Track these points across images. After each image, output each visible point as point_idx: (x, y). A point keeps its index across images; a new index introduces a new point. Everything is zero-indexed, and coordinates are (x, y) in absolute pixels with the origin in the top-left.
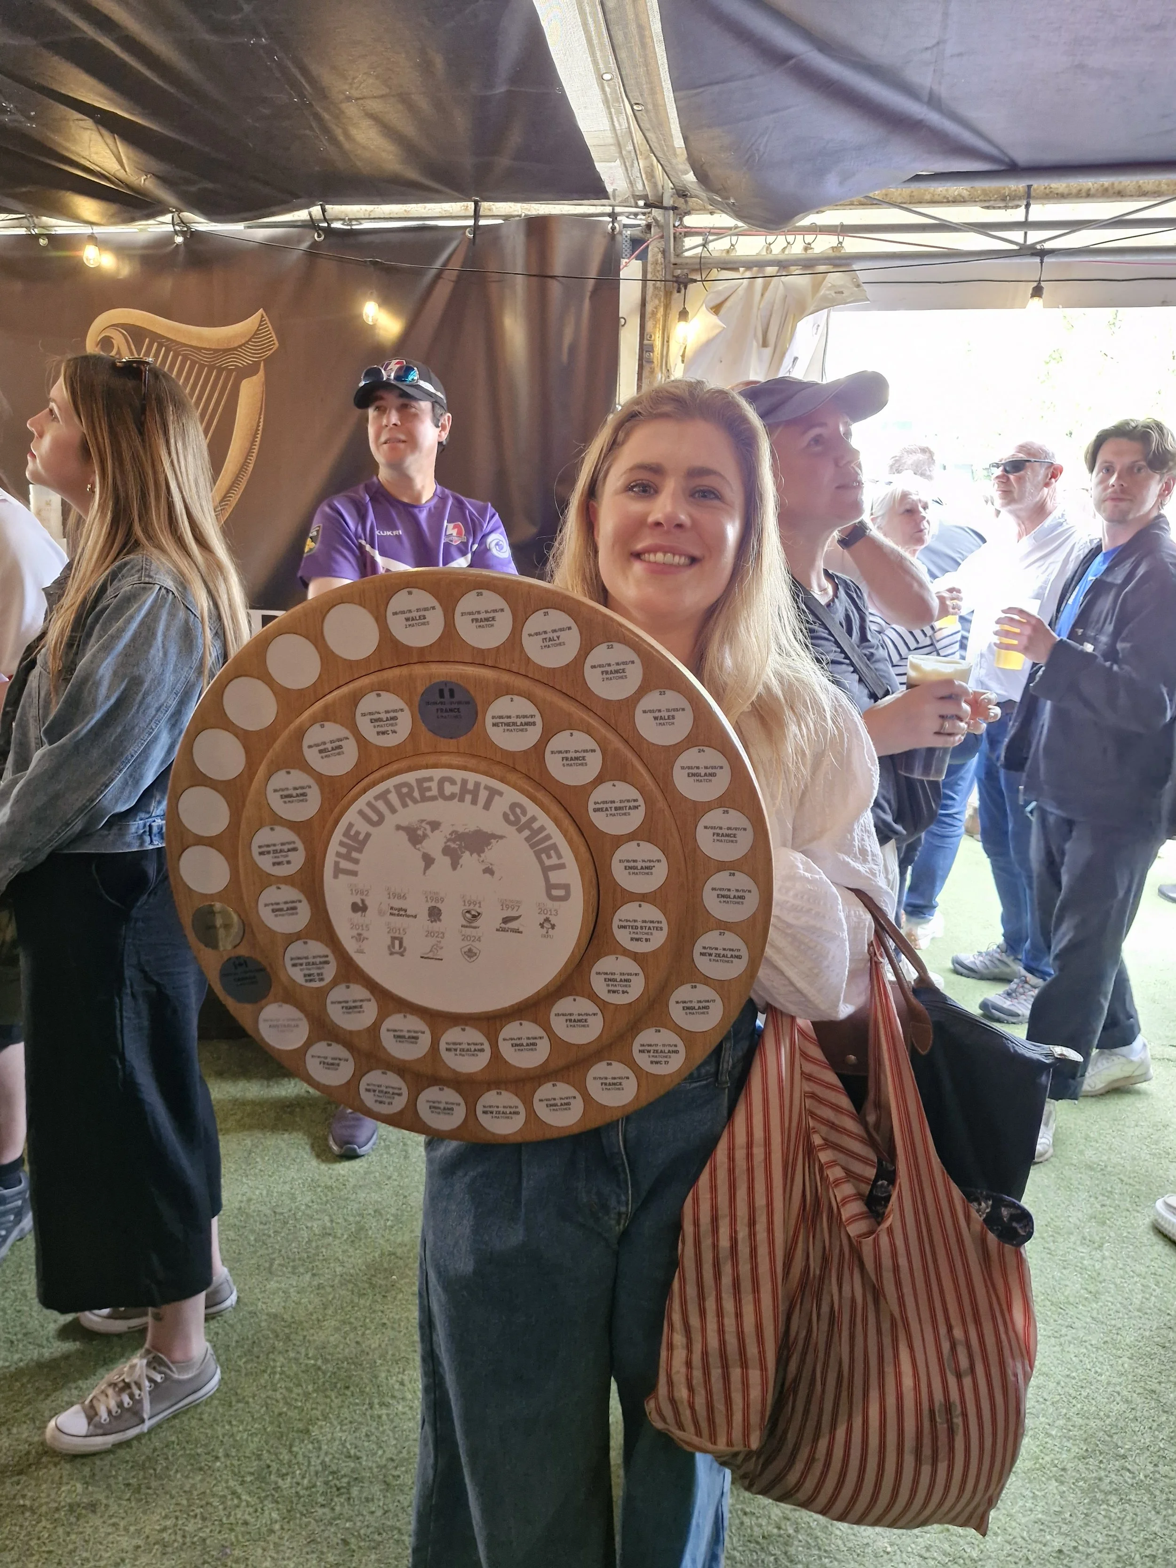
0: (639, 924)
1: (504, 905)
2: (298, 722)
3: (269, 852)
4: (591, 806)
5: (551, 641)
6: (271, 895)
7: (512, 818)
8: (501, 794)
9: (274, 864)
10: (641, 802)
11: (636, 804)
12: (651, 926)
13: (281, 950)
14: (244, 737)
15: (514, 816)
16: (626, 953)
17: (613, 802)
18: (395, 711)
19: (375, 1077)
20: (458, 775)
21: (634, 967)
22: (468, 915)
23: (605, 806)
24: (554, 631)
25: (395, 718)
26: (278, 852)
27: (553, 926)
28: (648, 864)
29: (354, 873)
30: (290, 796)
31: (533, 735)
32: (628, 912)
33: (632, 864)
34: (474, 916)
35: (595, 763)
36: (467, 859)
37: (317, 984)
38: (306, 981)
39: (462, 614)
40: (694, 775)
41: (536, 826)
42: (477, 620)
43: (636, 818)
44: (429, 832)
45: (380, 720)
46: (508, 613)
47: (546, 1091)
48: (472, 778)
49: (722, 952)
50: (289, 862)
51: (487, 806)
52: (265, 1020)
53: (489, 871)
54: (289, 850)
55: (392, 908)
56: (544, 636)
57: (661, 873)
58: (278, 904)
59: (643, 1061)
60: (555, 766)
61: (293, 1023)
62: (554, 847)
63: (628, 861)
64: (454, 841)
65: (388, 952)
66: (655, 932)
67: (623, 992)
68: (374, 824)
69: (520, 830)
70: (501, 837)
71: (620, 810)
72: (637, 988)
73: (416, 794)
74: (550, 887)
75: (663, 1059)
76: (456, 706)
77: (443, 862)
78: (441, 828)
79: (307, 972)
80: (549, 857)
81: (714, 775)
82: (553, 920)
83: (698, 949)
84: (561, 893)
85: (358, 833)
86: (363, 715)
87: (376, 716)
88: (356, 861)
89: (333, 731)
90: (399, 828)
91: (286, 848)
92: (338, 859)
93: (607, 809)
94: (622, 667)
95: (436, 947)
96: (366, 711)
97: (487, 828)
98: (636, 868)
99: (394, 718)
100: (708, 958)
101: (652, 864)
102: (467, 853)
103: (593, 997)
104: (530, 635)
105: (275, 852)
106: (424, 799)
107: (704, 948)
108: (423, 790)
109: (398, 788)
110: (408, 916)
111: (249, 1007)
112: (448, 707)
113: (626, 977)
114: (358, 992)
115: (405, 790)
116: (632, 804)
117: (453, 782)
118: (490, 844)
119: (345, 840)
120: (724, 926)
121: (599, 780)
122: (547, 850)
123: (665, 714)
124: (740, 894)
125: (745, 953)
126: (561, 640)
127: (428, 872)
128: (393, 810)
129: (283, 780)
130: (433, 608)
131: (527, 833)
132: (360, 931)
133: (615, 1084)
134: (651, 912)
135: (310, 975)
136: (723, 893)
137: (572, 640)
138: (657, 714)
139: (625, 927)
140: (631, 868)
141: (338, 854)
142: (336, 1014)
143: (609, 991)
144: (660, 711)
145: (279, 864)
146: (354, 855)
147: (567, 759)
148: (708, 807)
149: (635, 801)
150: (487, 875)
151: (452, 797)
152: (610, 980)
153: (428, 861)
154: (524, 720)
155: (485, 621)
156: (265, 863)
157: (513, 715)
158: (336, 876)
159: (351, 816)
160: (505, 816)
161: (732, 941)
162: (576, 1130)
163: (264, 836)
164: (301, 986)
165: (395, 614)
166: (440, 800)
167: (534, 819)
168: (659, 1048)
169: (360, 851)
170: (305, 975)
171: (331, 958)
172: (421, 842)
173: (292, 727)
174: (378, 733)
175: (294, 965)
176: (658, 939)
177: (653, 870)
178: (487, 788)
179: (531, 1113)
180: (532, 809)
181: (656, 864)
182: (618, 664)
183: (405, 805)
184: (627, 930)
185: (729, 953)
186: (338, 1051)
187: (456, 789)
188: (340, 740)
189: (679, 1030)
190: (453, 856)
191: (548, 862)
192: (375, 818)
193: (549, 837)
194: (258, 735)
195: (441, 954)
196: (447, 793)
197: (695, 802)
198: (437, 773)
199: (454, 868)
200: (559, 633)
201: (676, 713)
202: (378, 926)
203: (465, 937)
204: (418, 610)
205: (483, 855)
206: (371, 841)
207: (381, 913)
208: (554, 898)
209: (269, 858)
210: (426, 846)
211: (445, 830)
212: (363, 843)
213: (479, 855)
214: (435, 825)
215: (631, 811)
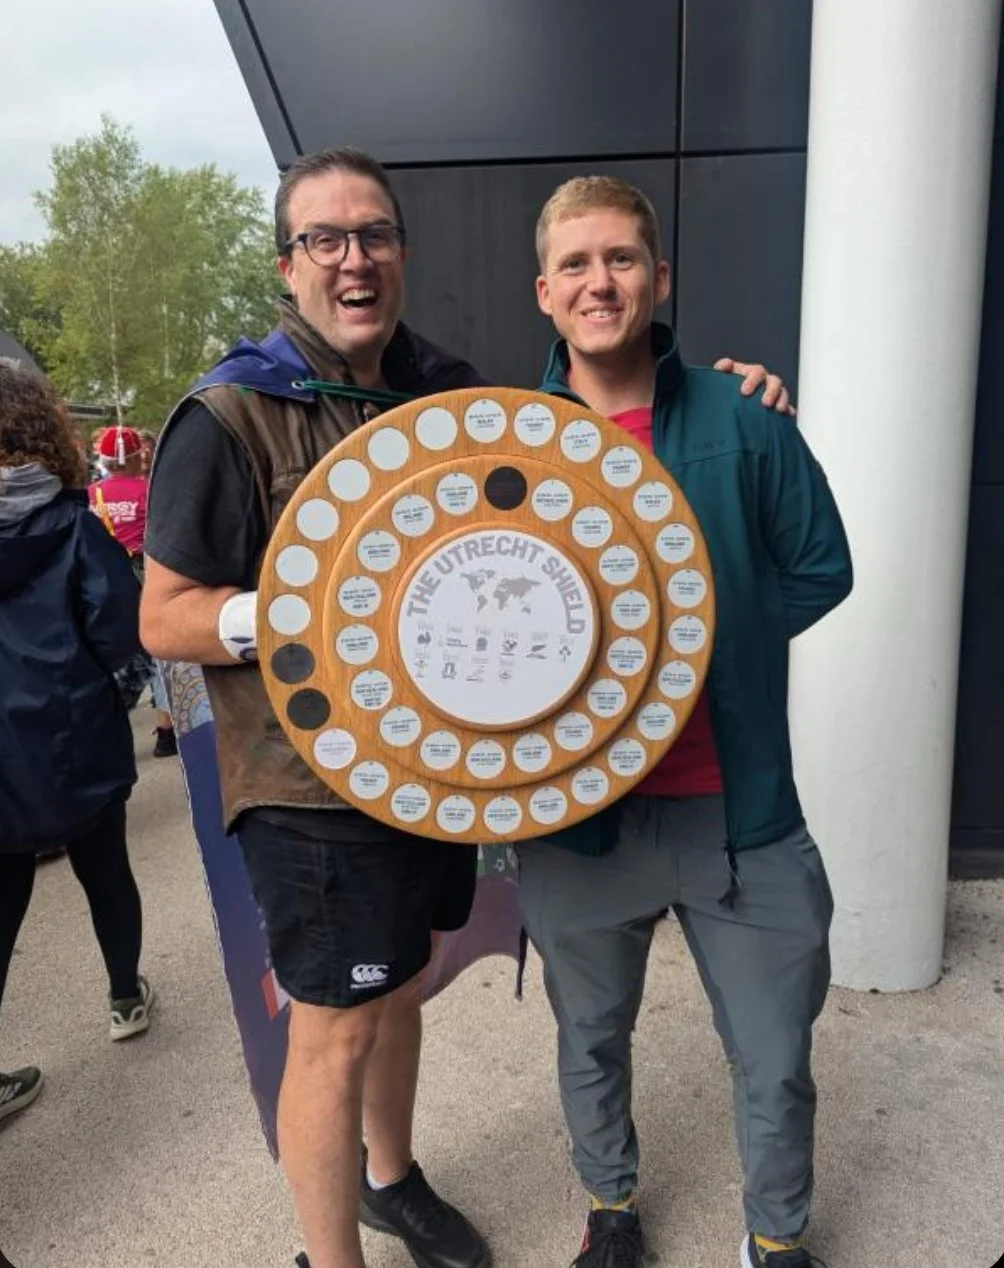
0: (627, 654)
1: (536, 636)
2: (390, 494)
3: (352, 597)
4: (601, 564)
5: (580, 442)
6: (349, 633)
7: (548, 569)
8: (542, 549)
9: (355, 607)
10: (637, 560)
11: (633, 562)
12: (635, 656)
13: (351, 676)
14: (340, 506)
15: (549, 568)
16: (615, 676)
17: (617, 560)
18: (467, 488)
19: (406, 790)
20: (512, 535)
21: (620, 688)
22: (507, 645)
23: (611, 564)
24: (584, 436)
26: (360, 598)
27: (569, 653)
28: (637, 608)
29: (423, 611)
30: (376, 552)
31: (566, 508)
32: (621, 644)
33: (626, 608)
34: (512, 646)
35: (607, 531)
36: (512, 600)
37: (374, 708)
38: (366, 705)
39: (520, 420)
40: (670, 544)
41: (565, 574)
42: (530, 425)
43: (632, 573)
45: (455, 494)
46: (553, 421)
47: (541, 795)
48: (524, 537)
49: (678, 678)
50: (366, 606)
51: (531, 560)
52: (320, 745)
53: (527, 610)
54: (369, 596)
55: (450, 640)
56: (576, 439)
58: (353, 640)
59: (615, 766)
60: (579, 533)
61: (343, 746)
62: (577, 591)
63: (623, 605)
64: (502, 585)
65: (441, 675)
66: (637, 660)
67: (610, 708)
68: (445, 572)
69: (553, 578)
70: (539, 583)
71: (621, 566)
72: (621, 704)
73: (480, 550)
74: (570, 622)
75: (630, 764)
77: (494, 602)
78: (496, 576)
79: (369, 698)
80: (572, 599)
81: (681, 544)
82: (570, 648)
83: (662, 675)
84: (576, 626)
85: (431, 579)
86: (443, 490)
87: (452, 492)
88: (427, 602)
89: (418, 501)
90: (464, 575)
91: (366, 593)
92: (413, 600)
93: (612, 566)
94: (627, 464)
95: (480, 671)
96: (445, 487)
97: (530, 577)
98: (628, 611)
99: (465, 493)
100: (667, 682)
101: (640, 608)
102: (511, 597)
103: (589, 713)
104: (567, 438)
105: (357, 597)
106: (485, 553)
107: (666, 674)
108: (485, 546)
109: (467, 544)
110: (461, 646)
111: (308, 733)
113: (614, 696)
114: (408, 713)
115: (472, 546)
116: (629, 562)
117: (508, 540)
118: (530, 588)
119: (422, 585)
120: (680, 658)
121: (609, 544)
122: (571, 594)
123: (654, 499)
124: (694, 633)
125: (692, 678)
126: (588, 443)
127: (481, 611)
128: (461, 561)
129: (371, 539)
130: (500, 415)
131: (557, 580)
132: (422, 659)
133: (593, 787)
134: (636, 645)
135: (370, 700)
136: (683, 632)
137: (597, 442)
138: (649, 499)
139: (616, 656)
140: (625, 611)
141: (415, 597)
142: (386, 733)
143: (600, 707)
144: (650, 496)
145: (359, 606)
146: (426, 596)
147: (588, 528)
148: (677, 568)
149: (633, 560)
150: (525, 614)
151: (507, 552)
152: (602, 699)
153: (482, 601)
154: (560, 498)
155: (535, 425)
156: (348, 606)
157: (553, 494)
158: (409, 614)
159: (429, 565)
160: (544, 567)
161: (686, 669)
162: (560, 826)
163: (350, 585)
164: (361, 709)
165: (471, 417)
166: (497, 555)
167: (565, 569)
168: (628, 755)
169: (431, 594)
170: (366, 700)
171: (390, 685)
172: (478, 587)
173: (384, 498)
174: (451, 504)
175: (358, 692)
176: (640, 665)
177: (641, 612)
178: (534, 546)
179: (527, 815)
180: (565, 562)
181: (642, 607)
182: (625, 461)
183: (470, 558)
184: (618, 659)
185: (683, 678)
186: (378, 768)
188: (421, 509)
189: (643, 740)
190: (502, 598)
191: (571, 603)
192: (446, 567)
193: (573, 584)
194: (352, 505)
195: (481, 676)
196: (503, 549)
197: (668, 564)
198: (498, 534)
199: (501, 607)
200: (586, 438)
201: (661, 499)
202: (436, 654)
203: (503, 663)
204: (487, 416)
205: (523, 598)
206: (441, 585)
207: (440, 644)
208: (572, 631)
209: (351, 602)
210: (482, 591)
211: (499, 577)
212: (435, 587)
213: (521, 598)
214: (491, 574)
215: (630, 568)
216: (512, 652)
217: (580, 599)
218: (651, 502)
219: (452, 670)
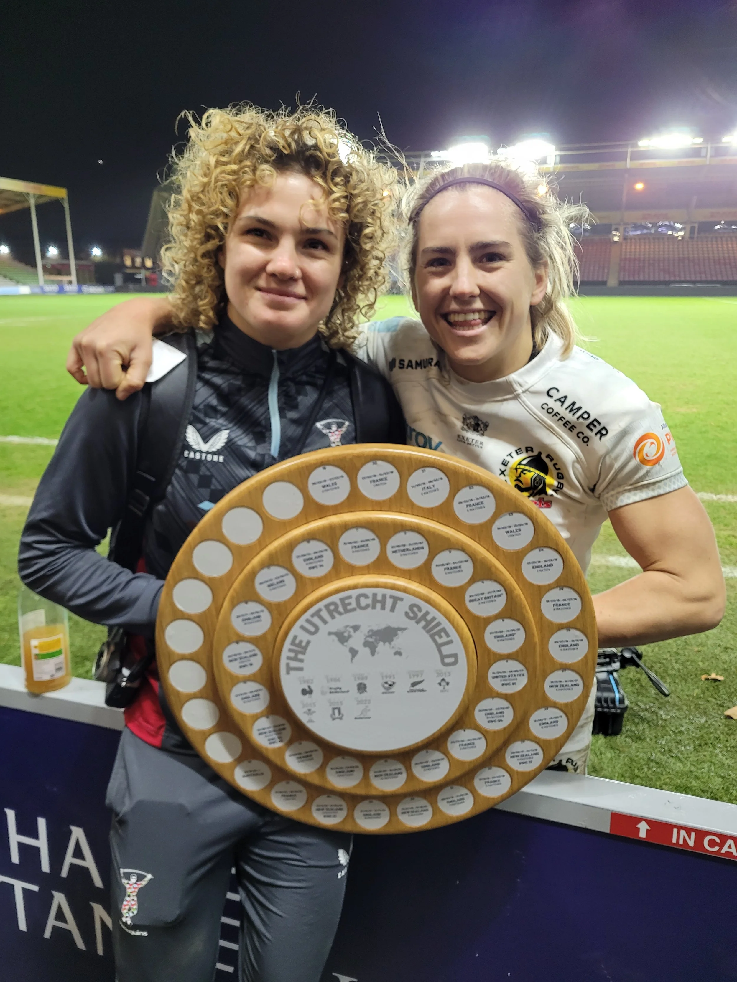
0: (507, 674)
1: (411, 674)
2: (249, 567)
3: (236, 660)
4: (467, 598)
5: (428, 489)
6: (240, 689)
7: (411, 615)
8: (404, 600)
9: (241, 667)
10: (503, 592)
11: (499, 593)
12: (516, 674)
13: (250, 726)
14: (210, 583)
15: (412, 613)
16: (499, 695)
17: (483, 594)
18: (321, 551)
19: (322, 801)
20: (372, 591)
21: (505, 704)
22: (386, 685)
23: (477, 597)
24: (431, 482)
25: (321, 556)
26: (243, 659)
27: (448, 684)
28: (511, 633)
29: (301, 669)
30: (249, 619)
31: (422, 556)
32: (498, 667)
33: (499, 634)
34: (390, 685)
35: (468, 569)
36: (382, 647)
37: (277, 745)
38: (270, 743)
39: (363, 478)
40: (537, 567)
41: (429, 618)
42: (374, 481)
43: (500, 603)
44: (352, 633)
45: (311, 559)
46: (396, 474)
47: (447, 794)
49: (565, 684)
50: (251, 664)
51: (392, 610)
52: (240, 773)
53: (398, 653)
54: (251, 656)
55: (331, 689)
56: (423, 486)
57: (520, 638)
58: (245, 694)
59: (513, 763)
60: (438, 574)
61: (260, 772)
62: (444, 630)
63: (496, 632)
64: (371, 636)
65: (331, 719)
66: (518, 678)
67: (499, 721)
68: (312, 633)
69: (418, 622)
70: (405, 629)
71: (488, 599)
72: (508, 717)
73: (341, 609)
74: (443, 657)
75: (528, 760)
76: (365, 543)
77: (364, 652)
78: (361, 629)
79: (270, 737)
80: (441, 637)
81: (551, 565)
82: (448, 679)
83: (547, 683)
84: (452, 660)
85: (301, 641)
86: (298, 557)
87: (308, 557)
88: (301, 661)
89: (276, 572)
90: (330, 633)
91: (248, 655)
92: (289, 661)
93: (479, 599)
94: (481, 500)
95: (365, 710)
96: (300, 554)
97: (394, 625)
98: (502, 636)
100: (555, 688)
101: (513, 632)
102: (381, 643)
103: (477, 728)
104: (413, 487)
105: (241, 658)
106: (347, 611)
107: (552, 682)
108: (347, 605)
109: (329, 606)
110: (343, 692)
113: (500, 711)
114: (308, 746)
115: (334, 606)
116: (496, 594)
117: (366, 597)
118: (397, 634)
119: (293, 647)
120: (564, 667)
121: (472, 581)
122: (438, 633)
123: (514, 529)
124: (575, 643)
125: (580, 682)
126: (436, 487)
127: (355, 660)
128: (325, 622)
129: (243, 609)
130: (342, 477)
131: (423, 623)
132: (309, 708)
133: (495, 782)
134: (515, 666)
135: (272, 739)
136: (563, 644)
137: (444, 487)
138: (508, 529)
139: (497, 677)
140: (498, 637)
141: (289, 658)
142: (291, 764)
143: (489, 722)
144: (510, 527)
145: (244, 666)
146: (300, 656)
147: (448, 569)
148: (548, 588)
149: (499, 591)
150: (397, 656)
151: (367, 607)
152: (489, 714)
153: (354, 652)
154: (414, 547)
155: (380, 481)
156: (233, 668)
157: (407, 543)
158: (288, 673)
159: (296, 630)
160: (407, 614)
161: (571, 675)
162: (469, 816)
163: (232, 649)
164: (266, 748)
165: (314, 484)
166: (359, 611)
167: (427, 614)
168: (525, 753)
169: (304, 653)
170: (269, 740)
171: (288, 726)
172: (347, 641)
173: (246, 571)
175: (259, 734)
176: (522, 682)
177: (515, 636)
179: (436, 809)
180: (425, 606)
181: (517, 632)
182: (477, 499)
183: (333, 617)
184: (499, 679)
185: (570, 684)
186: (294, 787)
187: (371, 601)
188: (281, 577)
189: (537, 741)
190: (372, 647)
191: (440, 641)
192: (312, 629)
193: (441, 625)
194: (220, 579)
195: (369, 714)
196: (363, 605)
197: (539, 586)
198: (356, 592)
199: (373, 655)
200: (434, 483)
201: (521, 527)
202: (321, 702)
203: (387, 700)
204: (331, 480)
205: (393, 643)
206: (311, 645)
207: (323, 693)
208: (447, 665)
209: (237, 664)
210: (351, 643)
211: (365, 630)
212: (305, 648)
213: (390, 643)
214: (356, 628)
215: (496, 599)
216: (392, 690)
217: (450, 637)
218: (512, 532)
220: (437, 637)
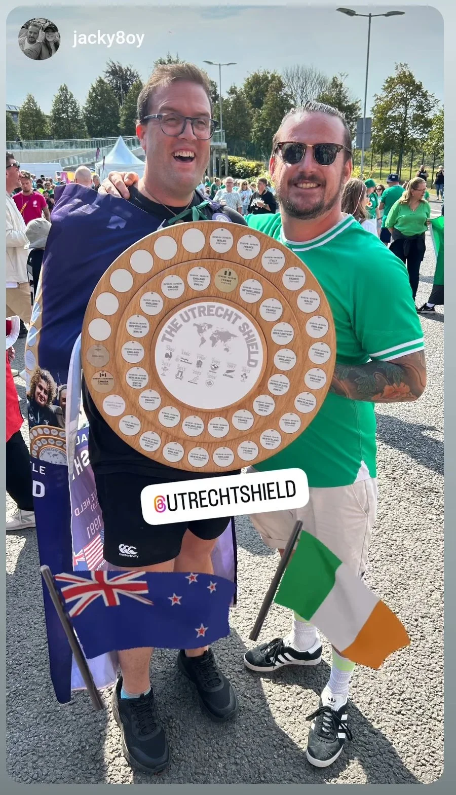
0: (279, 383)
1: (230, 365)
3: (133, 326)
4: (273, 331)
5: (273, 261)
6: (129, 345)
8: (240, 318)
9: (134, 331)
10: (293, 333)
12: (283, 385)
13: (126, 370)
14: (135, 275)
15: (243, 329)
16: (270, 394)
17: (282, 331)
18: (204, 276)
19: (148, 434)
20: (225, 307)
21: (272, 401)
22: (213, 367)
23: (278, 332)
24: (275, 258)
25: (203, 279)
26: (137, 327)
28: (288, 359)
29: (171, 341)
30: (150, 303)
31: (257, 297)
32: (276, 377)
33: (282, 358)
34: (215, 368)
35: (279, 313)
36: (219, 343)
37: (137, 387)
38: (133, 385)
39: (241, 243)
40: (314, 327)
41: (251, 334)
42: (246, 247)
43: (289, 339)
44: (207, 328)
45: (197, 279)
46: (259, 247)
47: (220, 450)
48: (231, 309)
49: (306, 401)
50: (141, 332)
51: (233, 322)
52: (107, 402)
53: (227, 350)
54: (142, 327)
55: (182, 358)
56: (271, 259)
58: (131, 349)
59: (263, 442)
60: (263, 312)
61: (118, 405)
62: (256, 344)
63: (281, 356)
64: (216, 334)
66: (284, 387)
67: (265, 411)
68: (185, 321)
69: (244, 335)
70: (235, 336)
71: (284, 335)
72: (270, 410)
73: (206, 312)
74: (250, 360)
75: (271, 443)
76: (230, 279)
77: (209, 342)
78: (213, 328)
79: (135, 381)
80: (253, 348)
81: (321, 328)
82: (247, 375)
83: (297, 398)
84: (253, 364)
85: (177, 324)
86: (191, 275)
87: (196, 277)
88: (173, 336)
89: (176, 279)
90: (195, 325)
91: (141, 325)
92: (165, 333)
93: (278, 334)
94: (298, 278)
95: (196, 378)
96: (193, 274)
97: (231, 331)
98: (283, 360)
100: (300, 403)
101: (290, 359)
102: (220, 341)
103: (252, 411)
104: (265, 257)
106: (209, 314)
107: (300, 398)
108: (209, 310)
109: (199, 307)
110: (188, 363)
112: (227, 279)
113: (267, 405)
114: (154, 394)
115: (202, 309)
116: (289, 333)
117: (222, 309)
118: (230, 338)
119: (171, 326)
120: (310, 391)
121: (279, 321)
122: (252, 345)
124: (319, 378)
125: (314, 403)
126: (277, 262)
127: (202, 346)
128: (195, 317)
129: (149, 296)
130: (230, 238)
131: (246, 336)
132: (166, 366)
133: (249, 451)
134: (285, 379)
135: (135, 383)
136: (312, 377)
137: (282, 262)
138: (307, 299)
139: (273, 384)
141: (166, 331)
142: (142, 402)
143: (259, 410)
145: (136, 332)
146: (173, 333)
147: (268, 310)
148: (315, 341)
150: (226, 352)
151: (221, 316)
152: (261, 405)
153: (203, 341)
154: (255, 290)
155: (249, 247)
156: (131, 331)
157: (252, 287)
158: (162, 341)
159: (176, 316)
160: (240, 328)
161: (311, 397)
163: (134, 319)
164: (130, 387)
165: (214, 237)
166: (215, 317)
167: (251, 331)
168: (271, 438)
169: (176, 331)
170: (133, 383)
171: (147, 377)
172: (202, 332)
174: (195, 284)
175: (130, 377)
176: (285, 390)
177: (290, 362)
178: (236, 314)
179: (211, 459)
180: (252, 326)
181: (292, 359)
182: (296, 276)
183: (200, 315)
185: (309, 402)
186: (135, 420)
187: (223, 313)
188: (178, 284)
189: (280, 431)
190: (214, 340)
191: (252, 350)
192: (186, 319)
193: (255, 340)
194: (142, 275)
195: (197, 382)
196: (219, 314)
197: (311, 338)
198: (217, 305)
199: (213, 346)
201: (313, 300)
202: (174, 365)
203: (210, 376)
204: (223, 237)
206: (182, 328)
207: (177, 360)
208: (249, 365)
209: (133, 329)
210: (204, 334)
211: (214, 329)
212: (178, 328)
213: (225, 342)
214: (210, 326)
215: (288, 336)
216: (215, 371)
217: (257, 348)
218: (308, 301)
219: (182, 374)
220: (251, 348)
